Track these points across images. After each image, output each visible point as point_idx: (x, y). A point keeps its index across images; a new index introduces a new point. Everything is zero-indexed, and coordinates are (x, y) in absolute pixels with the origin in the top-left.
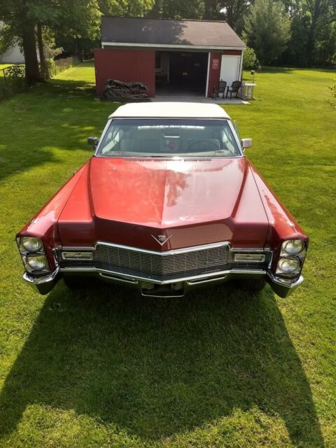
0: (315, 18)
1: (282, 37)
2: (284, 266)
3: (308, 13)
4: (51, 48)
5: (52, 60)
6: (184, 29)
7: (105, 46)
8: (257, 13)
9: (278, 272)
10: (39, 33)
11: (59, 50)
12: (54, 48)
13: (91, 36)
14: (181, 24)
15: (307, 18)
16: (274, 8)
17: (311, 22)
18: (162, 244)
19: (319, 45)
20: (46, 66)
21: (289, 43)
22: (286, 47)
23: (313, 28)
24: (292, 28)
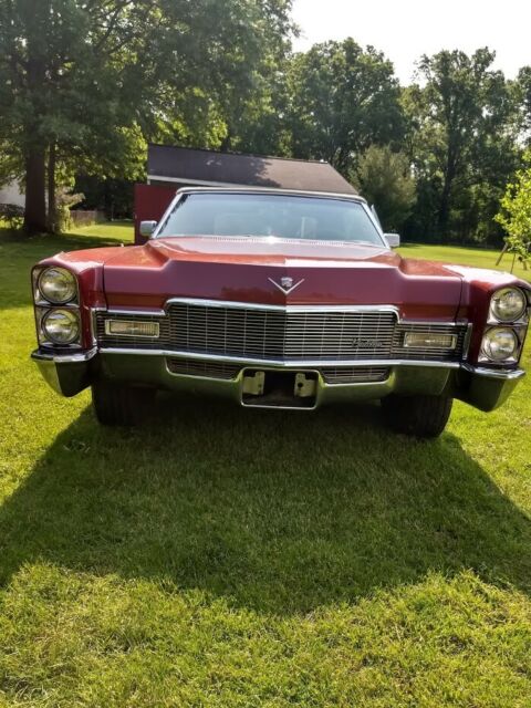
0: (449, 178)
1: (404, 199)
2: (492, 344)
3: (440, 174)
4: (65, 195)
5: (66, 208)
6: (267, 167)
7: (152, 181)
8: (370, 167)
9: (482, 359)
10: (52, 169)
11: (78, 197)
12: (71, 193)
13: (130, 174)
14: (264, 160)
15: (438, 179)
16: (392, 162)
17: (443, 184)
18: (287, 292)
19: (456, 214)
20: (56, 216)
21: (414, 207)
22: (410, 214)
23: (446, 192)
24: (418, 190)
